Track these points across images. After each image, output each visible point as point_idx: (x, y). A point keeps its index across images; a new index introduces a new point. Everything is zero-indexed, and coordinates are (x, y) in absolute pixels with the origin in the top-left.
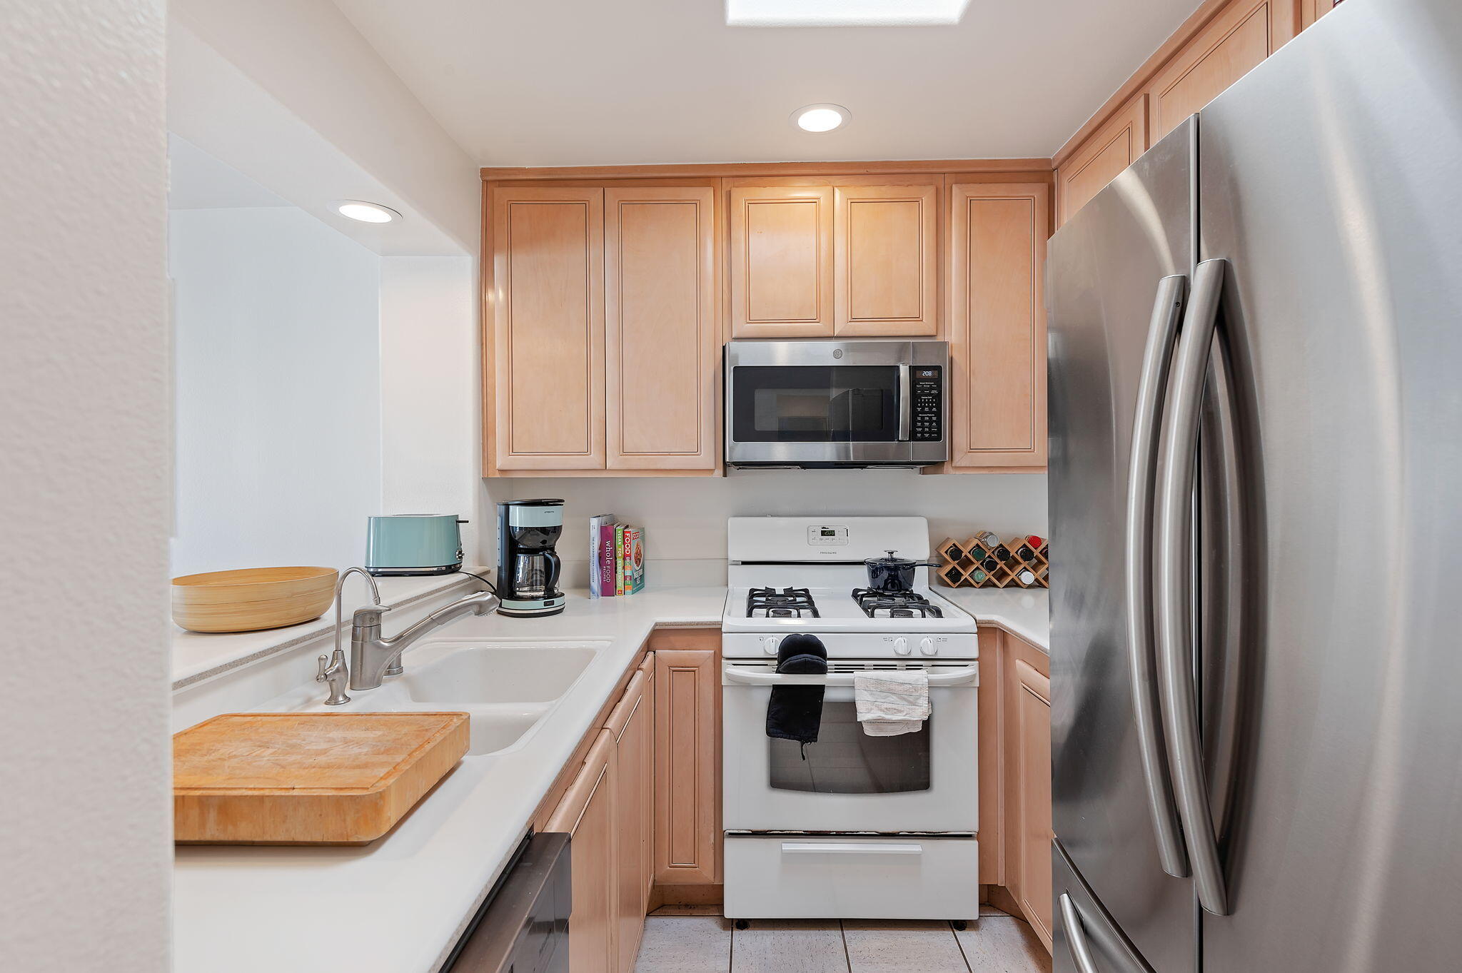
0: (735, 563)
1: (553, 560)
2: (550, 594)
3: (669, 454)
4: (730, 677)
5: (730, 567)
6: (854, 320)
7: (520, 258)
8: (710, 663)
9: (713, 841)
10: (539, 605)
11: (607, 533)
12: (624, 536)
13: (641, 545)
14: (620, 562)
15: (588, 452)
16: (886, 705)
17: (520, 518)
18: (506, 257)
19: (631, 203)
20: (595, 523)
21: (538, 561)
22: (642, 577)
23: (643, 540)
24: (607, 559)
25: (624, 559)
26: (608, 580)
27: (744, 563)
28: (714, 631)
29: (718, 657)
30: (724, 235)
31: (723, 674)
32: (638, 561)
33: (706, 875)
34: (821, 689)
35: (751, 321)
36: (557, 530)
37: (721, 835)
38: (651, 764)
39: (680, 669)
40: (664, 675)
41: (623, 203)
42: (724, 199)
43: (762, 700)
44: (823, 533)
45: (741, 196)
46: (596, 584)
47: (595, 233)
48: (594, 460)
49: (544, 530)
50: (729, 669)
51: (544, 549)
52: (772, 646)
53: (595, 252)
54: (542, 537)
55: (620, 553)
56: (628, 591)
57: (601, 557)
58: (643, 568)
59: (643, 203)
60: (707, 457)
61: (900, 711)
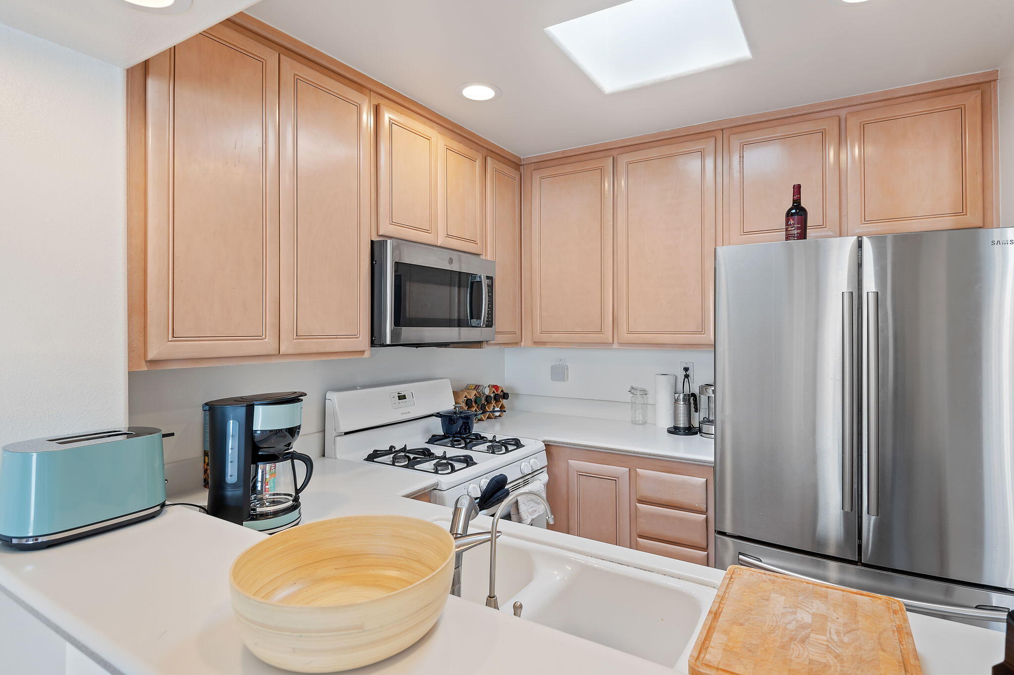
0: (340, 434)
3: (336, 337)
7: (185, 93)
15: (263, 334)
18: (167, 86)
19: (307, 82)
27: (346, 433)
35: (393, 222)
41: (298, 78)
44: (399, 398)
47: (272, 97)
48: (269, 344)
59: (317, 87)
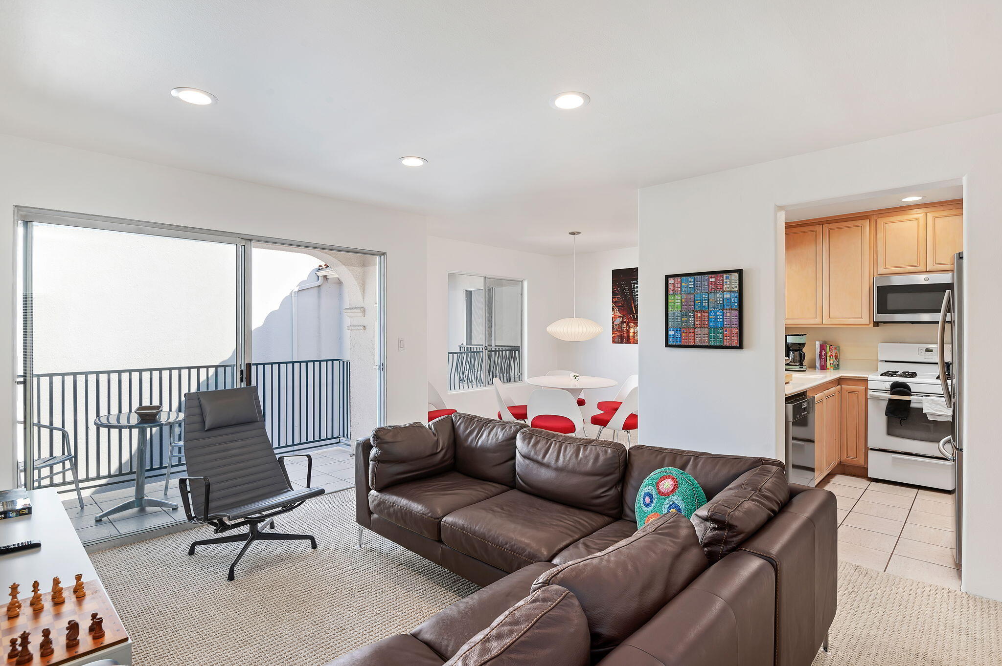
0: (882, 361)
1: (803, 354)
2: (801, 364)
3: (849, 318)
4: (870, 395)
5: (879, 363)
6: (936, 264)
8: (864, 391)
9: (864, 451)
10: (798, 368)
11: (823, 347)
12: (830, 349)
13: (838, 352)
14: (828, 358)
15: (815, 318)
16: (936, 409)
17: (790, 340)
19: (834, 229)
20: (818, 343)
21: (797, 354)
22: (838, 365)
23: (839, 350)
24: (823, 356)
25: (830, 357)
26: (823, 364)
27: (886, 361)
28: (865, 381)
29: (866, 389)
30: (875, 236)
31: (868, 395)
32: (836, 358)
33: (861, 462)
34: (909, 402)
35: (886, 267)
36: (804, 344)
37: (867, 449)
38: (839, 425)
39: (851, 392)
40: (845, 394)
41: (830, 229)
42: (874, 222)
43: (884, 404)
44: (926, 351)
45: (881, 222)
46: (818, 365)
47: (819, 241)
48: (818, 320)
49: (799, 344)
50: (870, 393)
51: (799, 350)
52: (888, 386)
53: (818, 248)
54: (799, 346)
55: (828, 355)
56: (832, 369)
57: (820, 356)
58: (839, 361)
59: (839, 228)
60: (865, 320)
61: (942, 411)
